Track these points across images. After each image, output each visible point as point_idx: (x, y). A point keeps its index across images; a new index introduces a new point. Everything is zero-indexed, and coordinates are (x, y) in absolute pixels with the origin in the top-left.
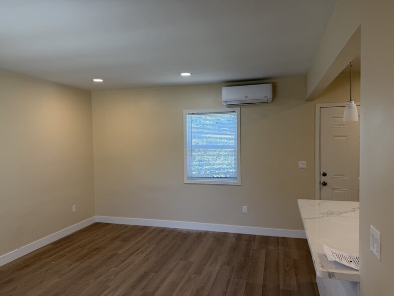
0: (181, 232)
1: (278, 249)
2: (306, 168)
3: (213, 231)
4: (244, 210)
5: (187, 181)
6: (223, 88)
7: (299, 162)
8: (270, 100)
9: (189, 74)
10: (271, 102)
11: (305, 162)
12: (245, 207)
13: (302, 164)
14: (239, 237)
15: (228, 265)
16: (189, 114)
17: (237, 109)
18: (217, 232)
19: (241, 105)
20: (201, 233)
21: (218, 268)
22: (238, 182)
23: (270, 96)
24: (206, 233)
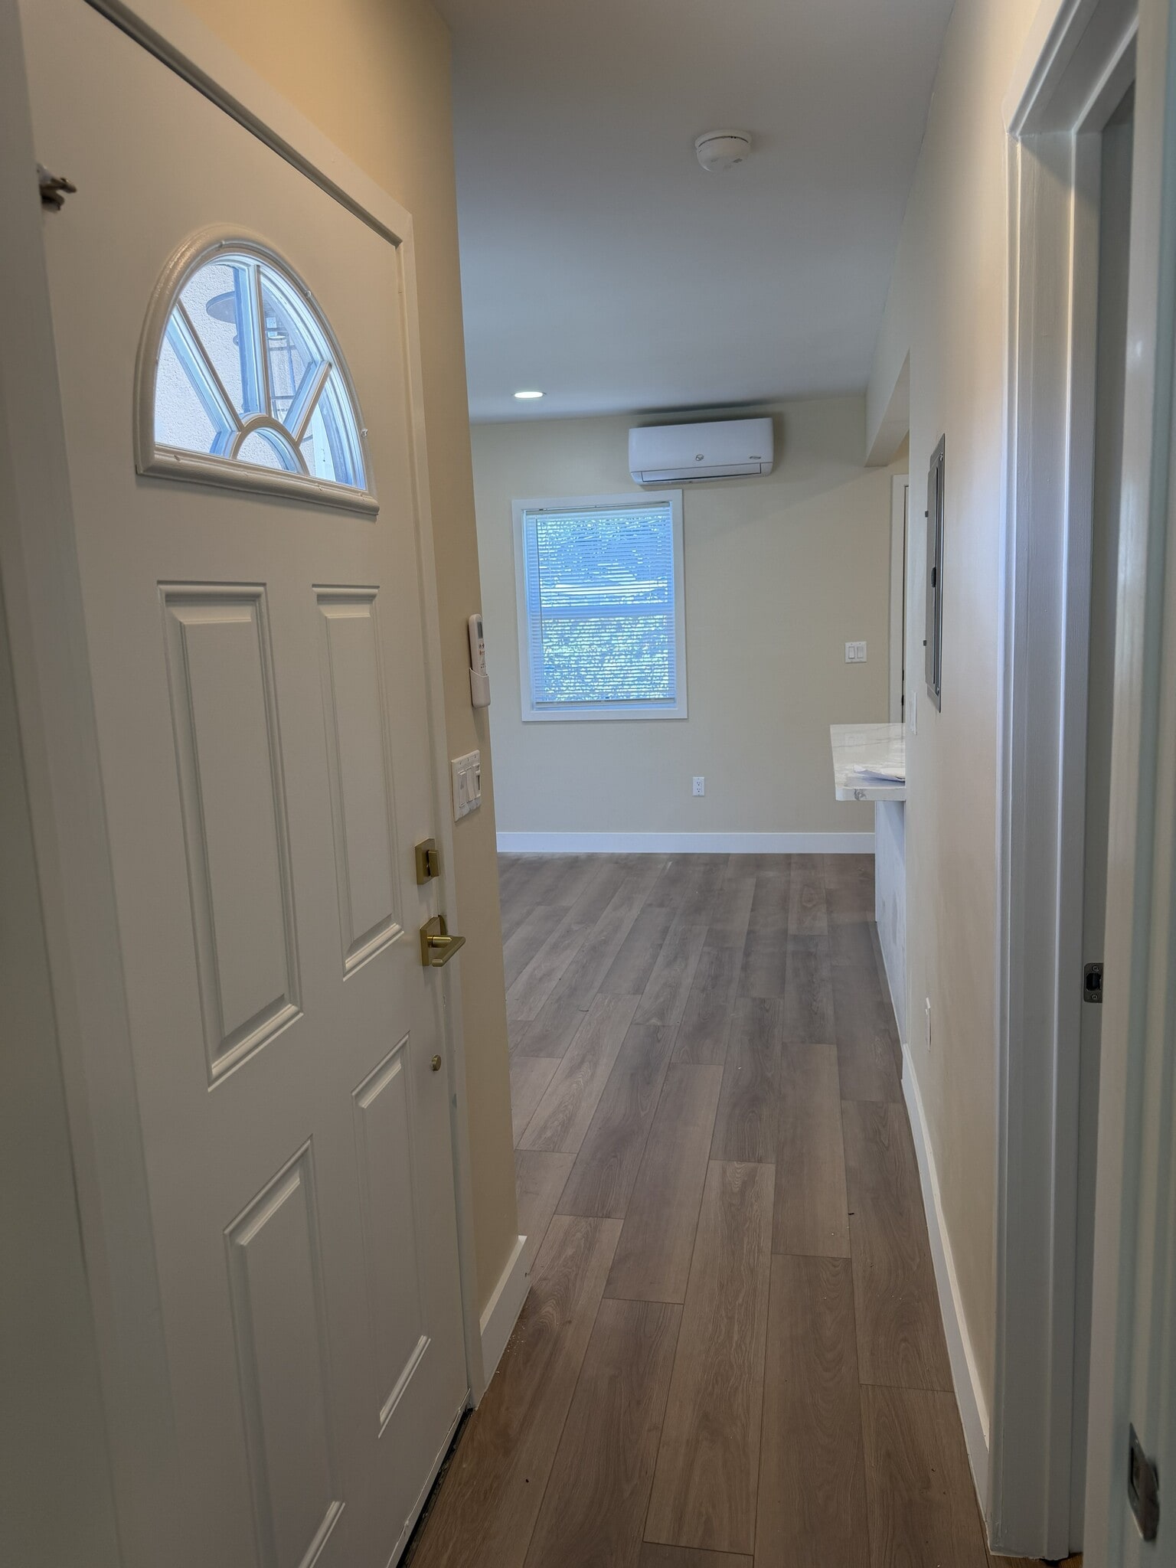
0: (518, 860)
1: (790, 875)
2: (865, 660)
3: (611, 851)
4: (695, 786)
5: (529, 715)
6: (630, 430)
7: (848, 644)
8: (767, 468)
9: (538, 395)
10: (771, 473)
11: (863, 643)
12: (699, 780)
13: (855, 649)
14: (683, 860)
15: (661, 905)
16: (530, 512)
17: (674, 495)
18: (620, 855)
19: (684, 482)
20: (577, 857)
21: (635, 912)
22: (679, 711)
23: (766, 454)
24: (591, 858)
